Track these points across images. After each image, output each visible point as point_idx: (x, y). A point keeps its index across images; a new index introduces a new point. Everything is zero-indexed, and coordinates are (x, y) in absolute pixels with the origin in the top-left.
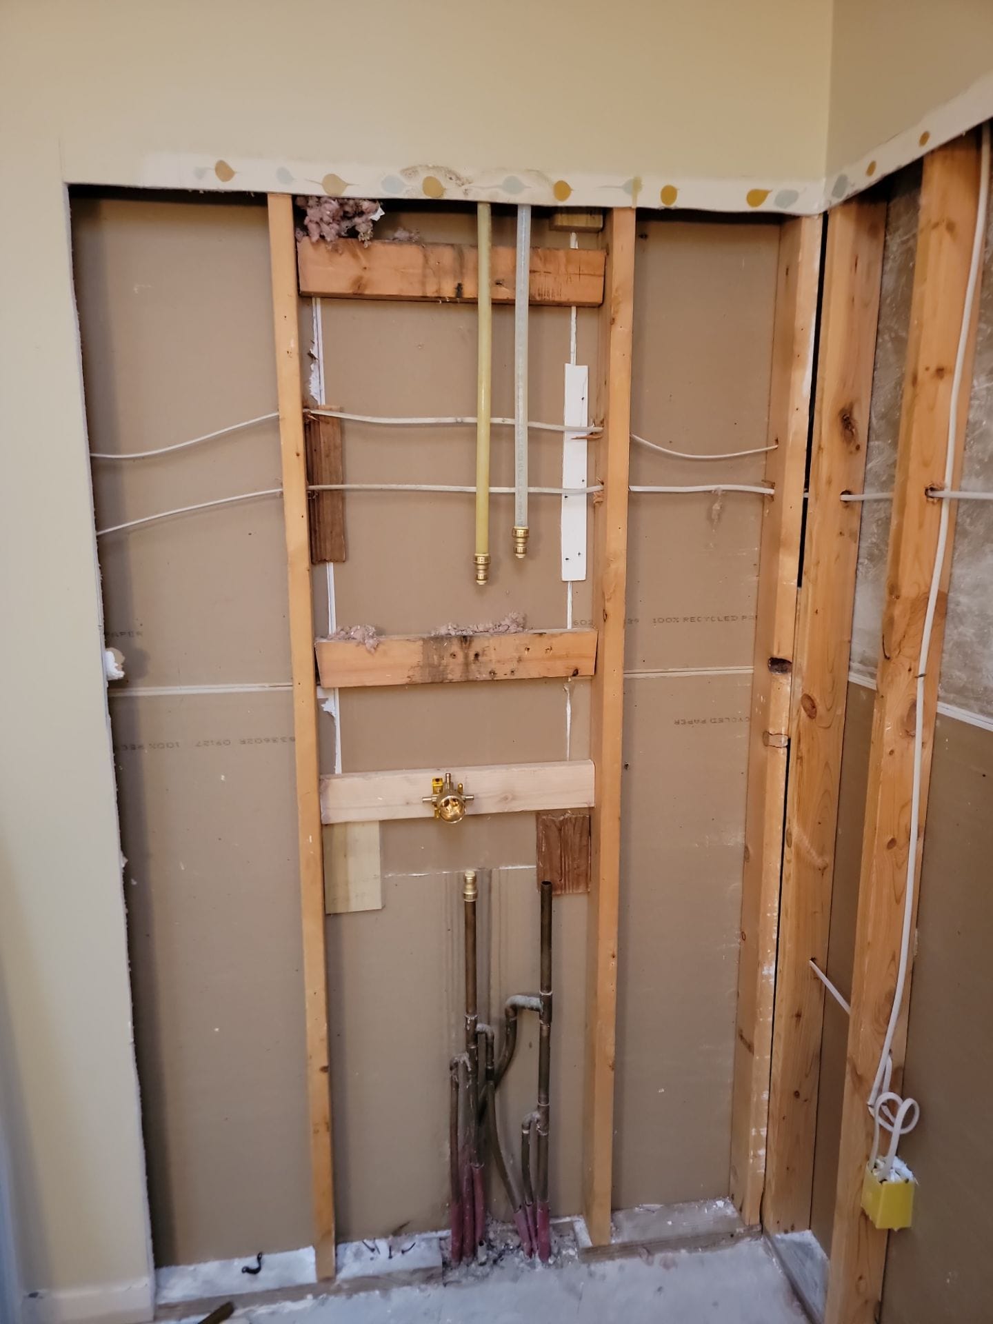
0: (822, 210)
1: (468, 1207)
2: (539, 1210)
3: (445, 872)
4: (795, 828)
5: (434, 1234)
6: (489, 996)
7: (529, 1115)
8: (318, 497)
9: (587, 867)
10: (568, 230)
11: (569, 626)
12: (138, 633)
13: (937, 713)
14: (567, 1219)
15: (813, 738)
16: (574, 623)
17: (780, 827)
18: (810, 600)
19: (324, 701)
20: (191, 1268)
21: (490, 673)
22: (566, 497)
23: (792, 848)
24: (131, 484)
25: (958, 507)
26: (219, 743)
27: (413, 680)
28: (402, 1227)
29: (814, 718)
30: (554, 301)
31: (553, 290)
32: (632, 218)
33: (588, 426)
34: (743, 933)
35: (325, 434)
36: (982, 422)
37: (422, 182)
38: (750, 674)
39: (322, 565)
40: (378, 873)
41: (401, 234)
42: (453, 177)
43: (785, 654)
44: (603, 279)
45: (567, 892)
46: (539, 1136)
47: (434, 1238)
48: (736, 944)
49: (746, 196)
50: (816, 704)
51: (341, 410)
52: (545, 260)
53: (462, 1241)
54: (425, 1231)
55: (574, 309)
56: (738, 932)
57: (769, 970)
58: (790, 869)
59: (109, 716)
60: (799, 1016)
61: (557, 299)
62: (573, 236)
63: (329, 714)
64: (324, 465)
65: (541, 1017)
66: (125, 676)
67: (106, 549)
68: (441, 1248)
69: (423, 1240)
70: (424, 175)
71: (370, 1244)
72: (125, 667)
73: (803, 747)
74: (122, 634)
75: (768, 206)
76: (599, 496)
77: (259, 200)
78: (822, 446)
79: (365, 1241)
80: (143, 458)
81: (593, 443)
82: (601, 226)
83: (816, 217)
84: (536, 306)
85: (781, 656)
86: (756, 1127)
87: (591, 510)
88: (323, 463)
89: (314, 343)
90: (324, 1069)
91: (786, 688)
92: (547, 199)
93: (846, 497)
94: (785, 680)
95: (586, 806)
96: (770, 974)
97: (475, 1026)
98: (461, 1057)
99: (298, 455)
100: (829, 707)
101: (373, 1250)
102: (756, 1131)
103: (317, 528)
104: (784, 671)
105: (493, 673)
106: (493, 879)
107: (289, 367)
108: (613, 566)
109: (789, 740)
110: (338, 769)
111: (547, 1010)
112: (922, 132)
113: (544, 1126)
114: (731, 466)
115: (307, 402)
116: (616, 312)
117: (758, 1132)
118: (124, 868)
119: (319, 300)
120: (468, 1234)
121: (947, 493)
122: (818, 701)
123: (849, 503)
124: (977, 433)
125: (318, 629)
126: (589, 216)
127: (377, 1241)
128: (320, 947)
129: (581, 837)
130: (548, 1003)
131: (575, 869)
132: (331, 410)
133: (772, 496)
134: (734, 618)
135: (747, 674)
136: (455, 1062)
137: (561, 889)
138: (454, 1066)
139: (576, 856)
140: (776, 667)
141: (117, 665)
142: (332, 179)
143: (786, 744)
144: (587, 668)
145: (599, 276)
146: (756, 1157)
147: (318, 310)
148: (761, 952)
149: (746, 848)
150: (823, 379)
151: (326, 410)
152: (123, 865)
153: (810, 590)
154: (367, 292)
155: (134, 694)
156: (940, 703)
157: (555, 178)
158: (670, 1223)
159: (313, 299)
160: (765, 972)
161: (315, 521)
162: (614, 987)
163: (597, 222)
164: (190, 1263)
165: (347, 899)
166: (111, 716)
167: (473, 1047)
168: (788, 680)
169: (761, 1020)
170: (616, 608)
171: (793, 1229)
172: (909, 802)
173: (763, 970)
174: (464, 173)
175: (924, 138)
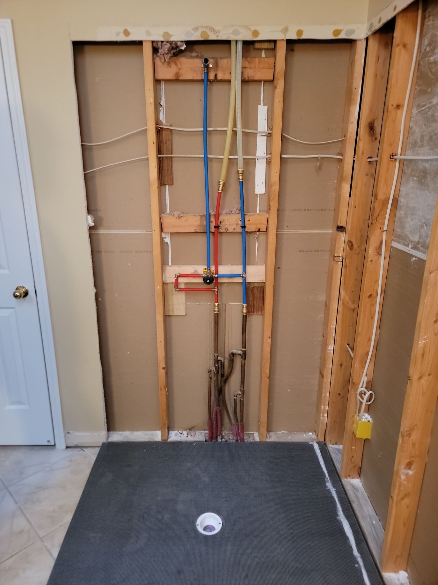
0: (365, 37)
1: (215, 422)
2: (240, 426)
3: (209, 304)
4: (343, 293)
5: (203, 432)
6: (224, 349)
7: (237, 392)
8: (162, 159)
9: (262, 305)
10: (261, 49)
11: (258, 212)
12: (100, 210)
13: (391, 246)
14: (252, 432)
15: (351, 258)
16: (260, 211)
17: (338, 293)
18: (353, 202)
19: (165, 238)
20: (120, 432)
21: (226, 229)
22: (257, 160)
23: (341, 300)
24: (96, 154)
25: (404, 163)
26: (128, 252)
27: (197, 231)
28: (192, 428)
29: (352, 250)
30: (253, 80)
31: (253, 75)
32: (284, 44)
33: (267, 131)
34: (323, 334)
35: (165, 134)
36: (413, 127)
37: (200, 33)
38: (331, 233)
39: (164, 186)
40: (184, 301)
41: (194, 54)
42: (212, 31)
43: (343, 224)
44: (273, 69)
45: (254, 314)
46: (240, 400)
47: (203, 433)
48: (321, 338)
49: (332, 32)
50: (353, 244)
51: (171, 126)
52: (250, 62)
53: (212, 434)
54: (201, 430)
55: (263, 82)
56: (321, 334)
57: (331, 347)
58: (340, 309)
59: (89, 239)
60: (341, 365)
61: (255, 79)
62: (263, 52)
63: (167, 243)
64: (164, 147)
65: (242, 358)
66: (94, 225)
67: (88, 179)
68: (205, 436)
69: (200, 433)
70: (201, 30)
71: (181, 432)
72: (94, 222)
73: (347, 261)
74: (94, 210)
75: (342, 36)
76: (270, 159)
77: (140, 43)
78: (360, 138)
79: (179, 431)
80: (100, 145)
81: (269, 138)
82: (274, 47)
83: (363, 40)
84: (245, 82)
85: (341, 225)
86: (324, 406)
87: (268, 165)
88: (164, 146)
89: (161, 99)
90: (164, 368)
91: (343, 237)
92: (249, 38)
93: (369, 160)
94: (342, 235)
95: (262, 282)
96: (331, 349)
97: (218, 358)
98: (212, 369)
99: (154, 143)
100: (359, 246)
101: (181, 434)
102: (324, 407)
103: (162, 172)
104: (342, 231)
105: (227, 229)
106: (226, 307)
107: (150, 109)
108: (273, 188)
109: (343, 259)
110: (170, 264)
111: (244, 355)
112: (394, 6)
113: (242, 396)
114: (326, 147)
115: (158, 123)
116: (277, 83)
117: (325, 408)
118: (96, 293)
119: (163, 82)
120: (215, 432)
121: (398, 157)
122: (354, 243)
123: (371, 162)
124: (412, 132)
125: (162, 210)
126: (269, 43)
127: (183, 432)
128: (162, 325)
129: (260, 293)
130: (245, 353)
131: (257, 305)
132: (167, 125)
133: (341, 160)
134: (326, 210)
135: (330, 233)
136: (210, 370)
137: (252, 312)
138: (210, 371)
139: (258, 300)
140: (340, 229)
141: (92, 221)
142: (166, 34)
143: (342, 260)
144: (264, 228)
145: (272, 68)
146: (323, 417)
147: (163, 86)
148: (328, 340)
149: (326, 301)
150: (363, 110)
151: (165, 125)
152: (95, 292)
153: (353, 198)
154: (181, 78)
155: (98, 232)
156: (392, 242)
157: (253, 28)
158: (290, 437)
159: (161, 82)
160: (329, 348)
161: (161, 169)
162: (269, 349)
163: (272, 46)
164: (120, 431)
165: (173, 310)
166: (90, 239)
167: (217, 365)
168: (344, 235)
169: (327, 366)
170: (274, 205)
171: (336, 444)
172: (378, 280)
173: (328, 347)
174: (217, 28)
175: (395, 8)
